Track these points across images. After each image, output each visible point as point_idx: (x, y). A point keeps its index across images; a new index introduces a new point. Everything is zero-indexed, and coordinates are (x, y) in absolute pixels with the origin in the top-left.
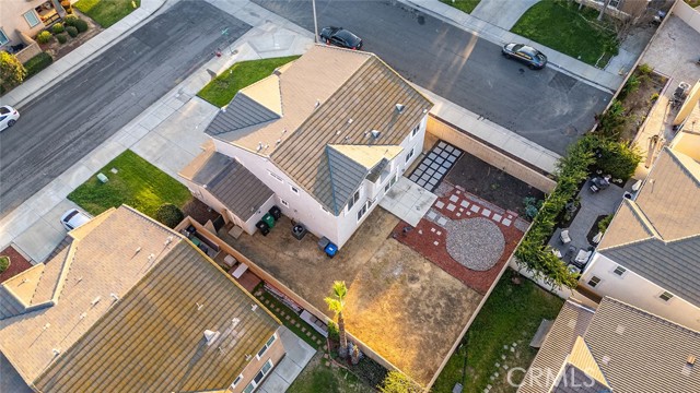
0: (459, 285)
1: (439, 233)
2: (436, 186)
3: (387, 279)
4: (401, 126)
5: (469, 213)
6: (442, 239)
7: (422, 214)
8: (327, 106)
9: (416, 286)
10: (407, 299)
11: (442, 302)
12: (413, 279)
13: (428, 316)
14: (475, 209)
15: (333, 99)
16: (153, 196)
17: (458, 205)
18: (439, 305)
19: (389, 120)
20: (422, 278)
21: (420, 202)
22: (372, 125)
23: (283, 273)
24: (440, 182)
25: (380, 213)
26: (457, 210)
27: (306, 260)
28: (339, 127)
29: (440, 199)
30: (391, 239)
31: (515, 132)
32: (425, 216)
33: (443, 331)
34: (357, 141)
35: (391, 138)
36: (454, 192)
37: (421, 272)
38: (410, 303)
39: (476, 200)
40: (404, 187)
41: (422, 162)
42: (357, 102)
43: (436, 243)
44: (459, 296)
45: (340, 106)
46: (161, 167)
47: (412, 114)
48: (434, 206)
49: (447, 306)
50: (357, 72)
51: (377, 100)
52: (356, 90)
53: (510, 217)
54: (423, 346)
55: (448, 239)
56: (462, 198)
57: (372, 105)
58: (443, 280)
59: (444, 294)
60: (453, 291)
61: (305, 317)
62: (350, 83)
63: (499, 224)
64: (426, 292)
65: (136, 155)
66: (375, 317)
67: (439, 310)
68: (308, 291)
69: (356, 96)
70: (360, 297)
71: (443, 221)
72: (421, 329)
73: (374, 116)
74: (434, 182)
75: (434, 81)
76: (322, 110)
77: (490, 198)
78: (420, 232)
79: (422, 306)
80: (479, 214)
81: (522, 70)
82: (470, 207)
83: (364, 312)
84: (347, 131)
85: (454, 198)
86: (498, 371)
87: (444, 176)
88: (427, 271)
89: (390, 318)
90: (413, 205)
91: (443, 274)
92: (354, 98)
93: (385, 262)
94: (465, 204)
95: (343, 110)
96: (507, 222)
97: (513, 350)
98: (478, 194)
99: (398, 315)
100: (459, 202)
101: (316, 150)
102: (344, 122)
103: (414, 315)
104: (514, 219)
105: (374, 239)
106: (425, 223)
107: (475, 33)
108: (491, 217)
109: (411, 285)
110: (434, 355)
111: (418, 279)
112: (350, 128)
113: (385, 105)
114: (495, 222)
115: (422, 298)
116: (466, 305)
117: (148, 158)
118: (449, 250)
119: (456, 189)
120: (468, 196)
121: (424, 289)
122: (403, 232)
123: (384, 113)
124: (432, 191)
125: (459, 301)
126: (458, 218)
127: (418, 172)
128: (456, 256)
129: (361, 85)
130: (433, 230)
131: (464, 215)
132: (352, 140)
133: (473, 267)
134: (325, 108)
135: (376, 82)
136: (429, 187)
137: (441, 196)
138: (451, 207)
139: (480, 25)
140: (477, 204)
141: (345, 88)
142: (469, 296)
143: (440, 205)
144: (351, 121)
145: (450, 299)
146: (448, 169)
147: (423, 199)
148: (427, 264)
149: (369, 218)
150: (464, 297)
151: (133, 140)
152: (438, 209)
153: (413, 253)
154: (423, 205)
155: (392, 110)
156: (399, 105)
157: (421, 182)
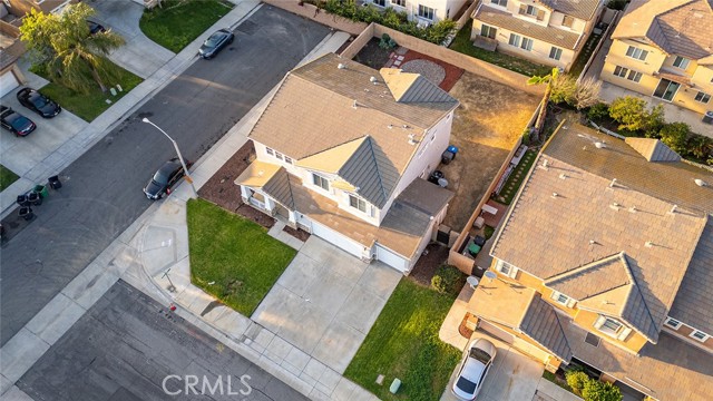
0: (459, 83)
10: (478, 109)
11: (476, 91)
12: (461, 107)
13: (489, 99)
16: (414, 317)
18: (479, 93)
23: (477, 188)
27: (460, 174)
38: (481, 108)
44: (468, 83)
46: (370, 324)
53: (396, 56)
54: (513, 100)
58: (458, 91)
59: (469, 90)
60: (465, 86)
61: (516, 161)
64: (470, 100)
65: (355, 359)
66: (499, 127)
67: (482, 93)
68: (489, 169)
70: (485, 136)
72: (500, 102)
79: (482, 102)
81: (231, 49)
83: (497, 133)
89: (497, 118)
96: (401, 58)
99: (493, 114)
103: (490, 105)
104: (398, 54)
109: (466, 108)
114: (401, 64)
115: (475, 102)
116: (475, 79)
117: (357, 344)
121: (467, 101)
133: (444, 75)
142: (467, 78)
145: (472, 87)
151: (328, 373)
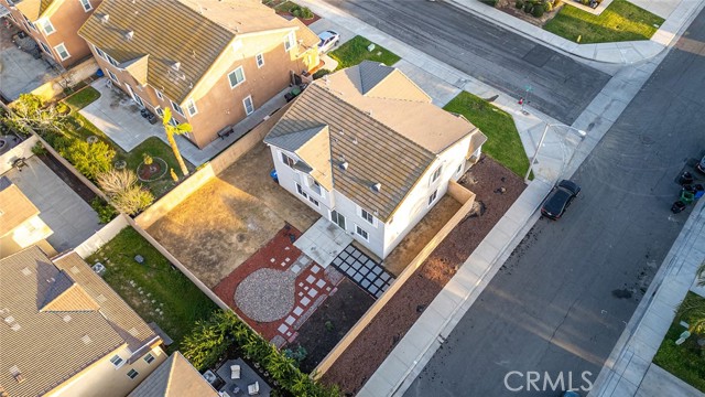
0: (226, 273)
1: (283, 264)
2: (338, 268)
3: (246, 218)
4: (354, 189)
5: (301, 294)
6: (277, 266)
7: (307, 252)
8: (368, 120)
9: (234, 239)
10: (223, 231)
11: (214, 257)
12: (241, 238)
13: (204, 244)
14: (305, 301)
15: (376, 125)
17: (313, 286)
18: (212, 253)
19: (361, 178)
20: (240, 245)
21: (320, 251)
22: (353, 162)
24: (344, 273)
25: (313, 218)
26: (306, 284)
28: (347, 132)
29: (322, 270)
30: (284, 224)
31: (419, 377)
32: (304, 255)
33: (189, 254)
34: (334, 150)
35: (340, 180)
36: (329, 284)
37: (247, 245)
38: (220, 233)
39: (316, 304)
40: (339, 239)
41: (370, 259)
42: (377, 146)
43: (273, 260)
44: (216, 271)
45: (370, 131)
47: (370, 200)
48: (314, 263)
49: (210, 260)
50: (411, 142)
51: (382, 164)
52: (390, 143)
53: (289, 334)
54: (180, 239)
55: (275, 271)
56: (321, 291)
57: (375, 160)
58: (234, 261)
59: (220, 259)
60: (221, 267)
62: (397, 137)
63: (282, 321)
64: (226, 246)
66: (215, 206)
67: (207, 253)
69: (384, 145)
70: (234, 199)
71: (296, 269)
72: (195, 238)
73: (363, 163)
74: (344, 267)
75: (502, 294)
76: (363, 117)
77: (315, 318)
78: (287, 248)
79: (214, 241)
80: (297, 303)
82: (308, 297)
83: (221, 200)
84: (344, 141)
85: (321, 284)
86: (145, 294)
87: (351, 278)
88: (246, 249)
89: (211, 217)
90: (317, 245)
91: (240, 262)
92: (381, 143)
93: (263, 219)
94: (313, 293)
95: (366, 134)
96: (283, 329)
97: (158, 310)
98: (323, 307)
99: (212, 223)
100: (317, 288)
101: (322, 117)
102: (353, 136)
103: (209, 235)
104: (285, 336)
105: (287, 211)
106: (296, 254)
107: (610, 363)
108: (292, 314)
109: (235, 235)
110: (172, 244)
111: (241, 241)
112: (348, 143)
113: (378, 173)
114: (286, 317)
115: (222, 242)
116: (206, 275)
118: (263, 270)
119: (333, 287)
120: (322, 298)
121: (230, 244)
122: (290, 234)
123: (368, 172)
124: (332, 264)
125: (210, 270)
126: (296, 284)
127: (357, 254)
128: (256, 274)
129: (397, 147)
130: (288, 260)
131: (298, 289)
132: (335, 145)
133: (240, 287)
134: (366, 119)
135: (404, 162)
136: (338, 262)
137: (326, 272)
138: (311, 279)
139: (633, 375)
140: (310, 304)
141: (391, 133)
142: (213, 280)
143: (315, 269)
144: (356, 143)
145: (215, 264)
146: (359, 284)
147: (323, 254)
148: (253, 250)
149: (309, 208)
150: (213, 274)
151: (411, 60)
152: (311, 267)
153: (267, 240)
154: (317, 253)
155: (372, 180)
156: (379, 186)
157: (344, 256)
